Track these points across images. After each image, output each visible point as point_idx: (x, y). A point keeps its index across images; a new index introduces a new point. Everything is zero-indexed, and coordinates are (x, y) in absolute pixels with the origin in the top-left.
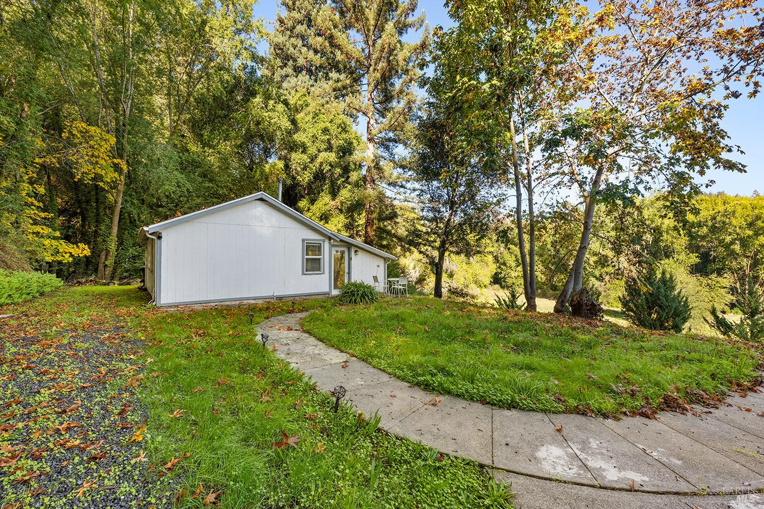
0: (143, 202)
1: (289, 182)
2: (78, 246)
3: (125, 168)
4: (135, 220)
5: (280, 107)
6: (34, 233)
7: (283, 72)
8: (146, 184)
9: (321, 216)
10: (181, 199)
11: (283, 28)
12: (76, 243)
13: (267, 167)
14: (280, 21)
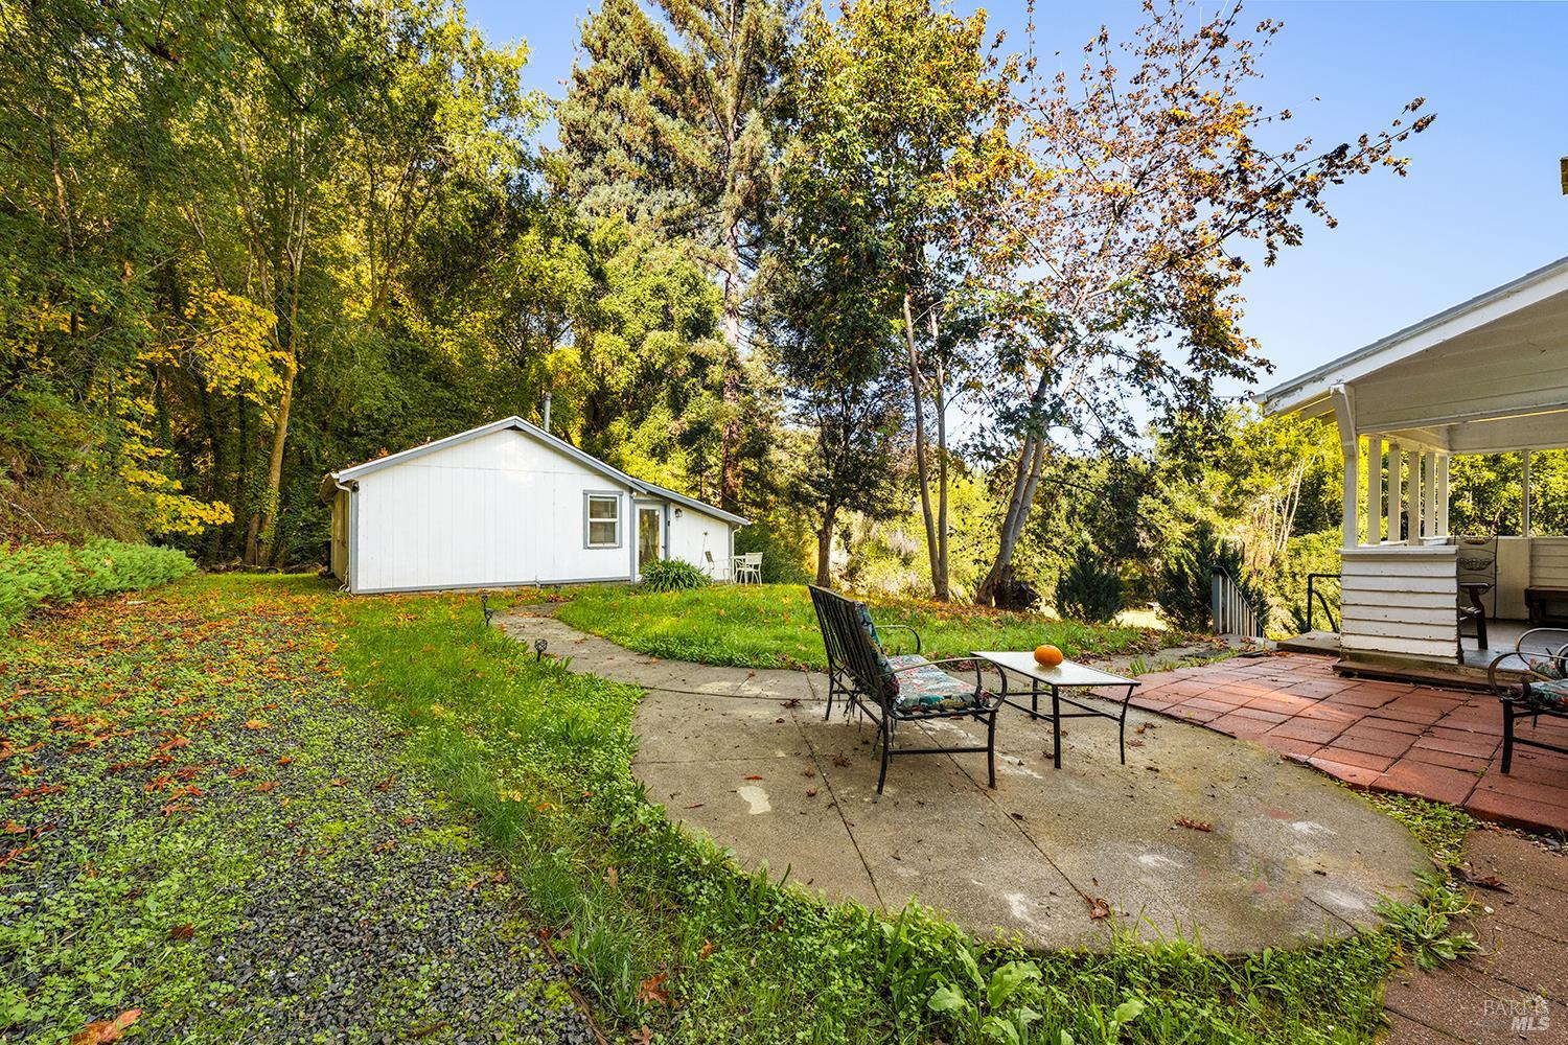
0: (324, 426)
1: (591, 386)
2: (213, 508)
3: (293, 366)
4: (311, 460)
5: (573, 250)
6: (137, 484)
7: (586, 176)
8: (331, 394)
9: (654, 450)
10: (394, 421)
11: (584, 93)
12: (209, 501)
13: (549, 361)
14: (578, 79)
